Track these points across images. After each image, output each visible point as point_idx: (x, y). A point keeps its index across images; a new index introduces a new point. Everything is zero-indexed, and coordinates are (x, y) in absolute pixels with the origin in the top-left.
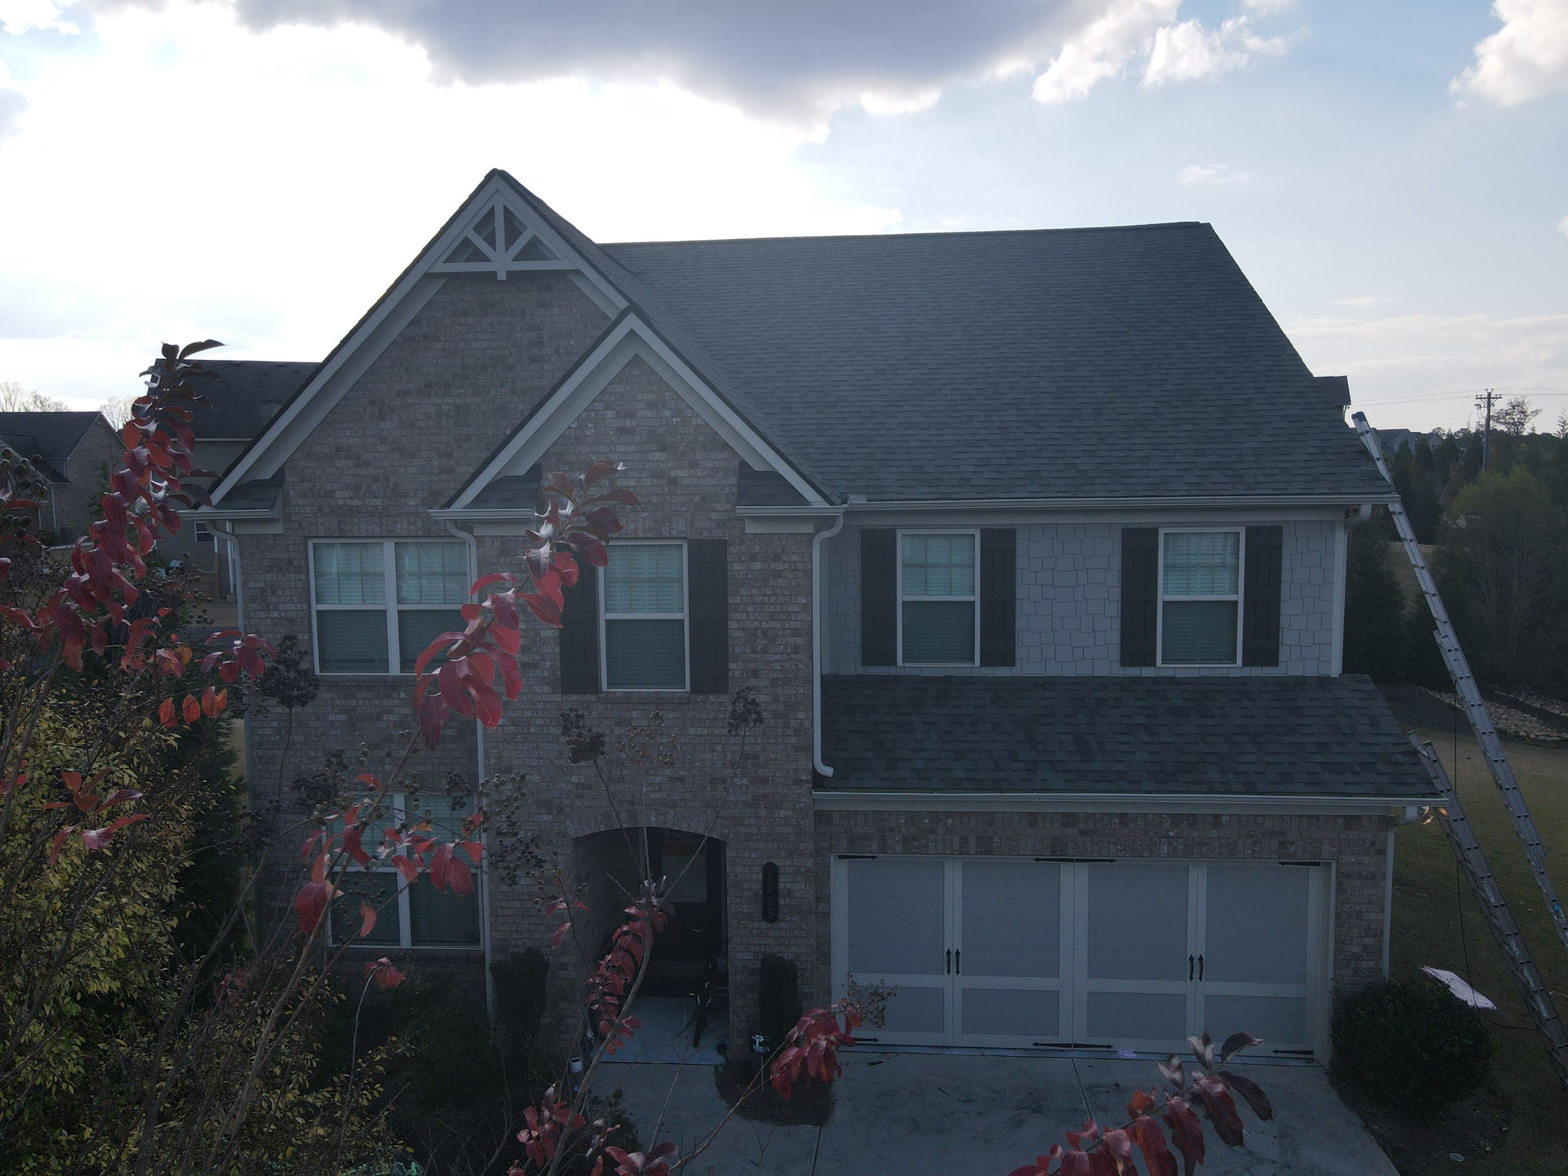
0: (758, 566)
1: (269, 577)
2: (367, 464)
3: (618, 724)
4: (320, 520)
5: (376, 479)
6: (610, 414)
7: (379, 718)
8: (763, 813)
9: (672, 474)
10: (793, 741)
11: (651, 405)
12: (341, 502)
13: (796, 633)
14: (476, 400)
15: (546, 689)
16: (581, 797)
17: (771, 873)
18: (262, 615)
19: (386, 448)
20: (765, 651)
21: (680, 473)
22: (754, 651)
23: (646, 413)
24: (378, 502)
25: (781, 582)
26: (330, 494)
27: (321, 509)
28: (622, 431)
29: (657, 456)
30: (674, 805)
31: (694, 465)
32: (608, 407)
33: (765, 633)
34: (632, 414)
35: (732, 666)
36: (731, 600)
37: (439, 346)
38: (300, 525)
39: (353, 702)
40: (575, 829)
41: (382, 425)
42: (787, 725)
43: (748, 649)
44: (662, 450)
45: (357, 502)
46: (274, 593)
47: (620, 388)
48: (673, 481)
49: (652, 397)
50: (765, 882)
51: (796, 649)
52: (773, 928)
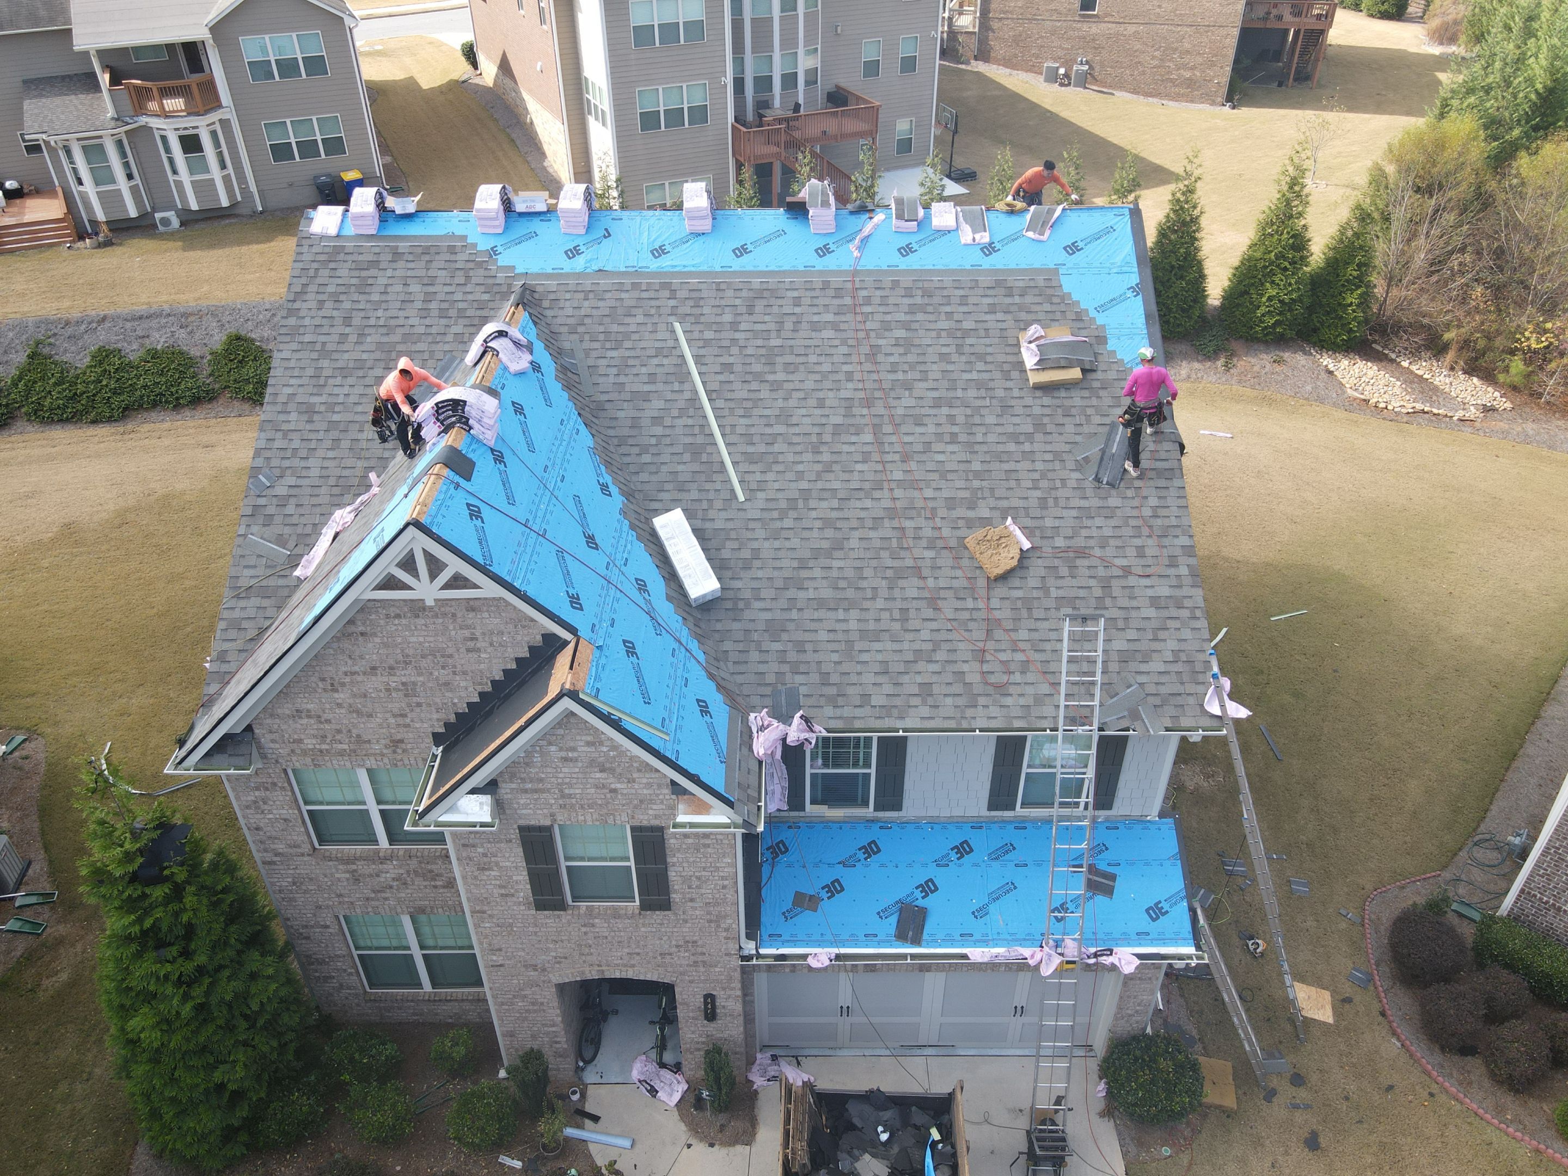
0: (690, 841)
1: (257, 793)
2: (328, 721)
3: (585, 926)
4: (294, 758)
5: (339, 731)
6: (553, 748)
7: (378, 876)
8: (702, 969)
9: (613, 786)
10: (724, 934)
11: (589, 744)
12: (310, 747)
13: (723, 878)
14: (421, 679)
15: (522, 908)
16: (559, 963)
17: (710, 999)
18: (259, 816)
19: (343, 711)
20: (698, 887)
21: (619, 786)
22: (690, 887)
23: (586, 749)
24: (346, 747)
25: (709, 850)
26: (300, 741)
27: (293, 751)
28: (566, 759)
29: (598, 775)
30: (633, 966)
31: (631, 781)
32: (550, 744)
33: (699, 878)
34: (573, 749)
35: (673, 896)
36: (669, 860)
37: (378, 640)
38: (277, 762)
39: (354, 867)
40: (557, 978)
41: (336, 695)
42: (719, 926)
43: (685, 887)
44: (601, 771)
45: (324, 747)
46: (265, 803)
47: (561, 732)
48: (614, 791)
49: (589, 738)
50: (706, 1003)
51: (724, 887)
52: (713, 1025)
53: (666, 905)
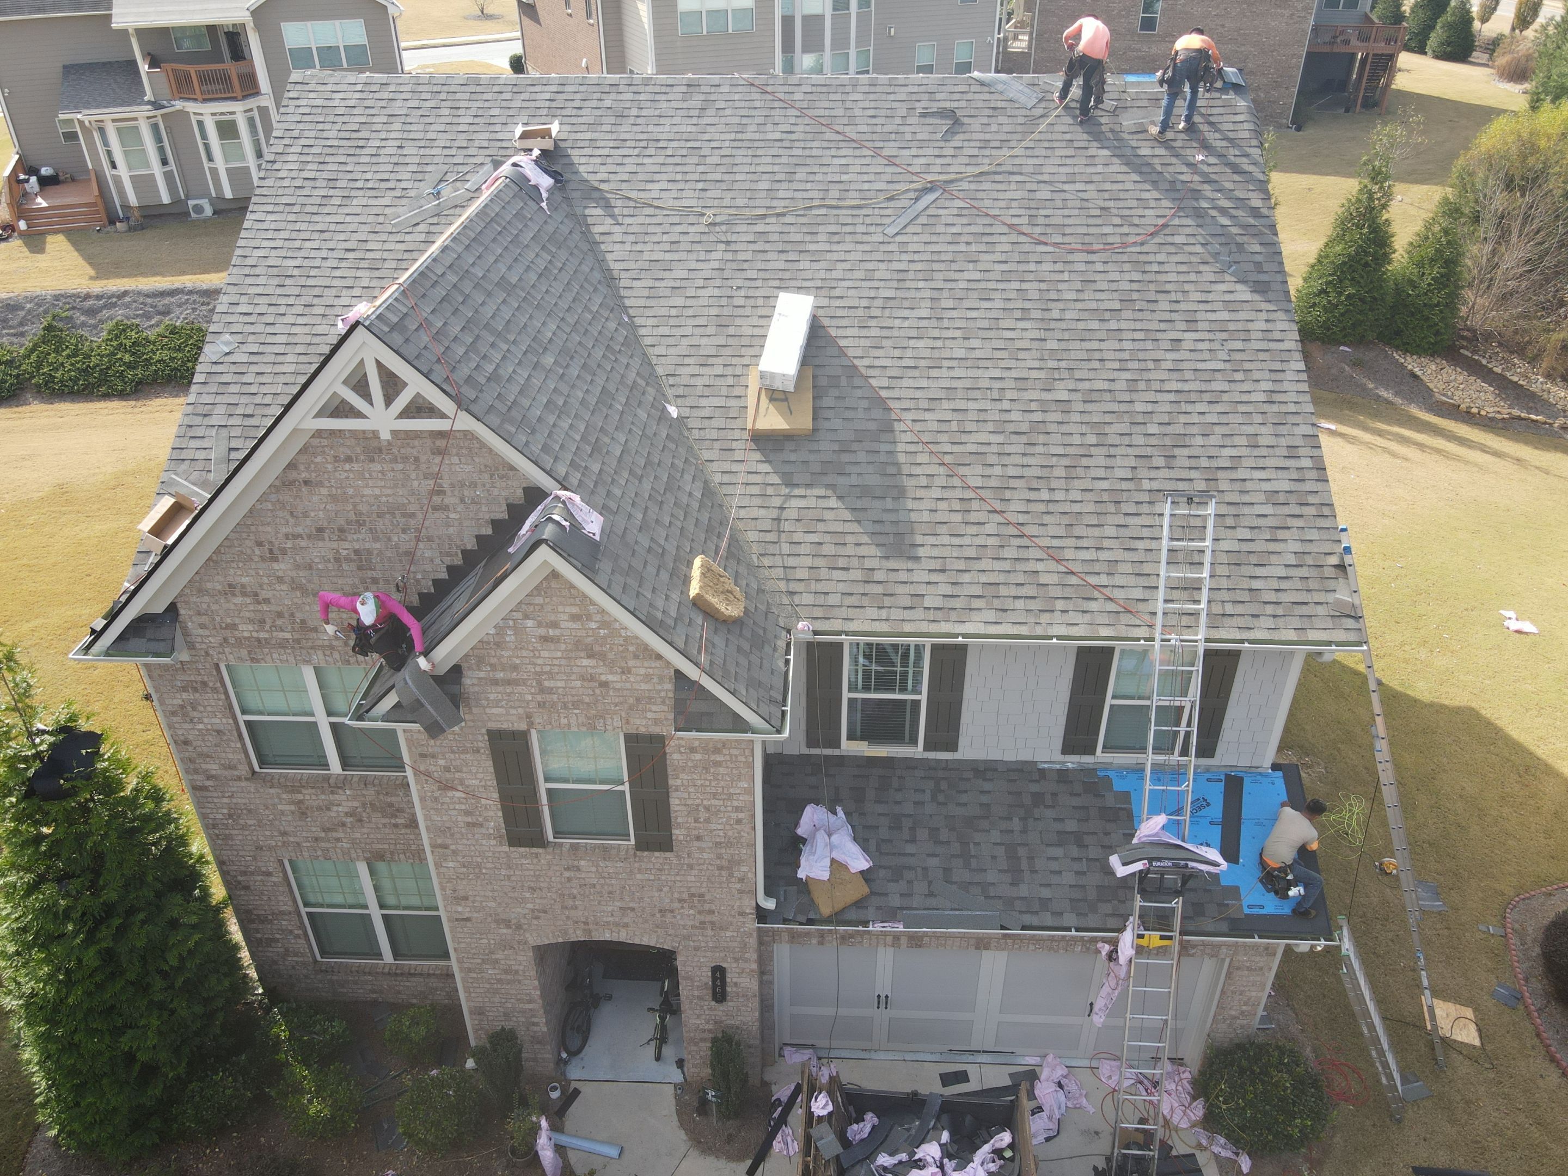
0: (698, 757)
1: (185, 695)
2: (267, 601)
3: (568, 869)
4: (227, 650)
5: (280, 615)
6: (530, 623)
8: (710, 933)
9: (603, 678)
10: (738, 886)
11: (575, 618)
12: (246, 634)
13: (738, 809)
14: (377, 545)
15: (493, 842)
16: (537, 918)
17: (719, 973)
18: (187, 726)
19: (284, 587)
20: (707, 821)
21: (611, 678)
22: (696, 821)
23: (570, 625)
24: (288, 636)
25: (722, 770)
26: (233, 627)
27: (225, 640)
28: (545, 639)
29: (585, 662)
30: (626, 925)
31: (626, 671)
32: (526, 617)
33: (707, 809)
34: (555, 625)
35: (675, 832)
36: (671, 782)
37: (324, 491)
38: (207, 654)
39: (300, 797)
40: (534, 939)
41: (275, 566)
42: (731, 875)
43: (691, 820)
44: (589, 657)
45: (263, 635)
46: (194, 709)
47: (538, 600)
48: (604, 685)
49: (575, 610)
50: (714, 978)
51: (739, 822)
52: (722, 1007)
53: (665, 844)
